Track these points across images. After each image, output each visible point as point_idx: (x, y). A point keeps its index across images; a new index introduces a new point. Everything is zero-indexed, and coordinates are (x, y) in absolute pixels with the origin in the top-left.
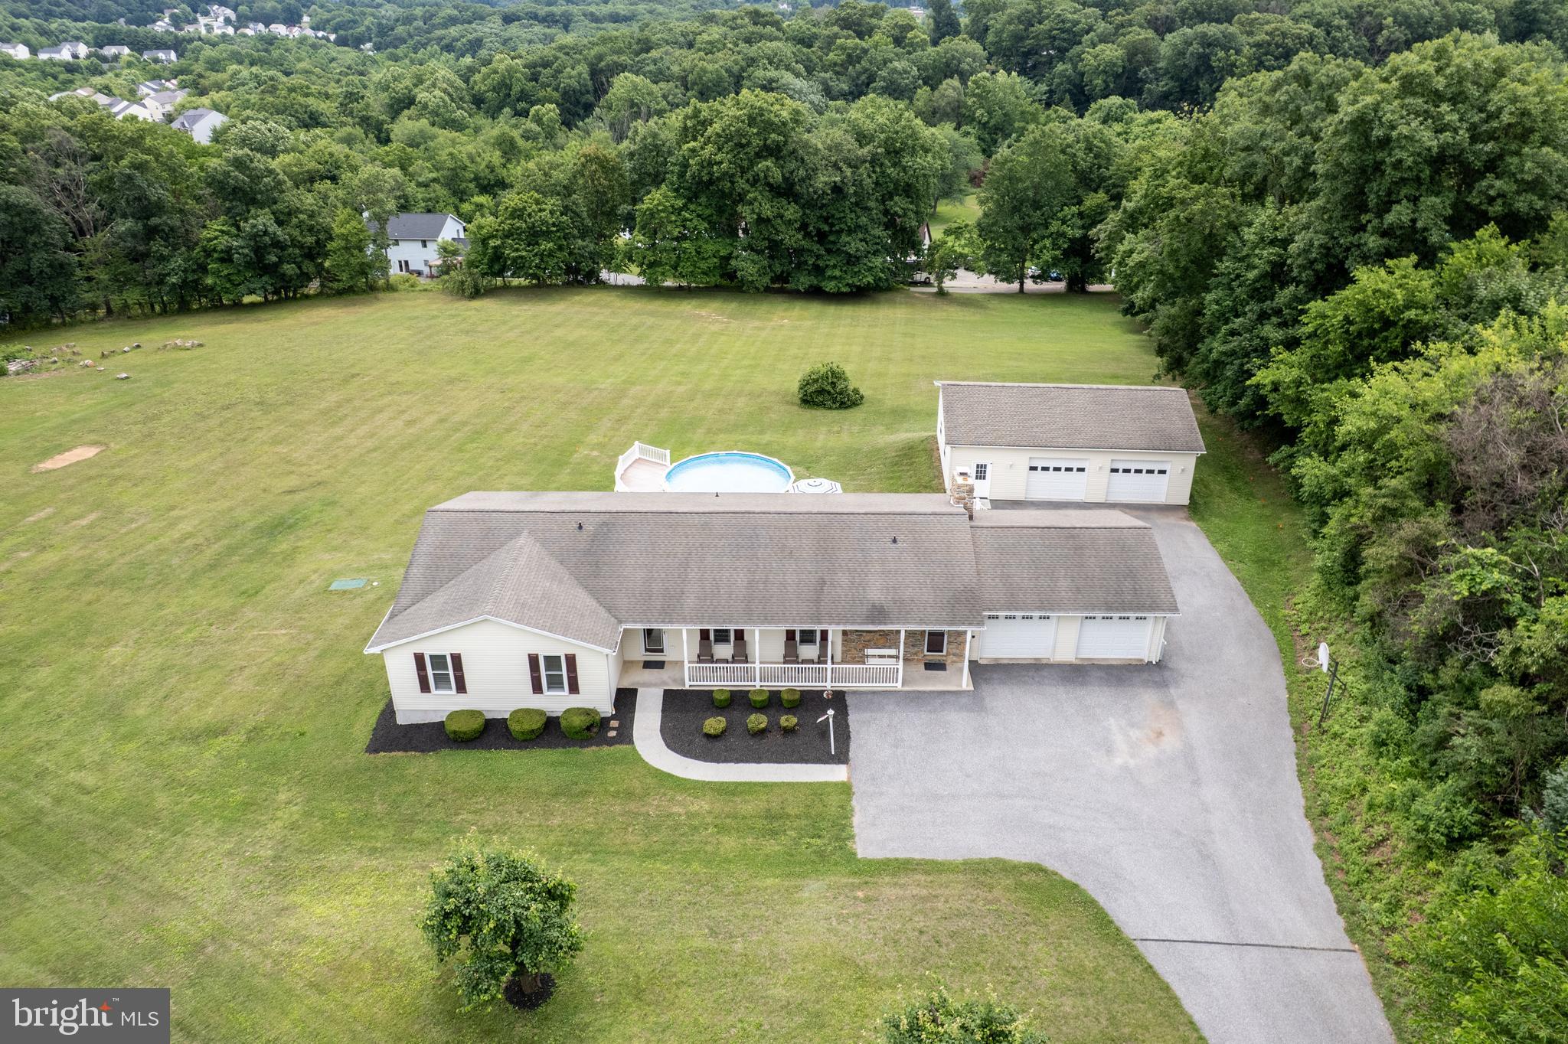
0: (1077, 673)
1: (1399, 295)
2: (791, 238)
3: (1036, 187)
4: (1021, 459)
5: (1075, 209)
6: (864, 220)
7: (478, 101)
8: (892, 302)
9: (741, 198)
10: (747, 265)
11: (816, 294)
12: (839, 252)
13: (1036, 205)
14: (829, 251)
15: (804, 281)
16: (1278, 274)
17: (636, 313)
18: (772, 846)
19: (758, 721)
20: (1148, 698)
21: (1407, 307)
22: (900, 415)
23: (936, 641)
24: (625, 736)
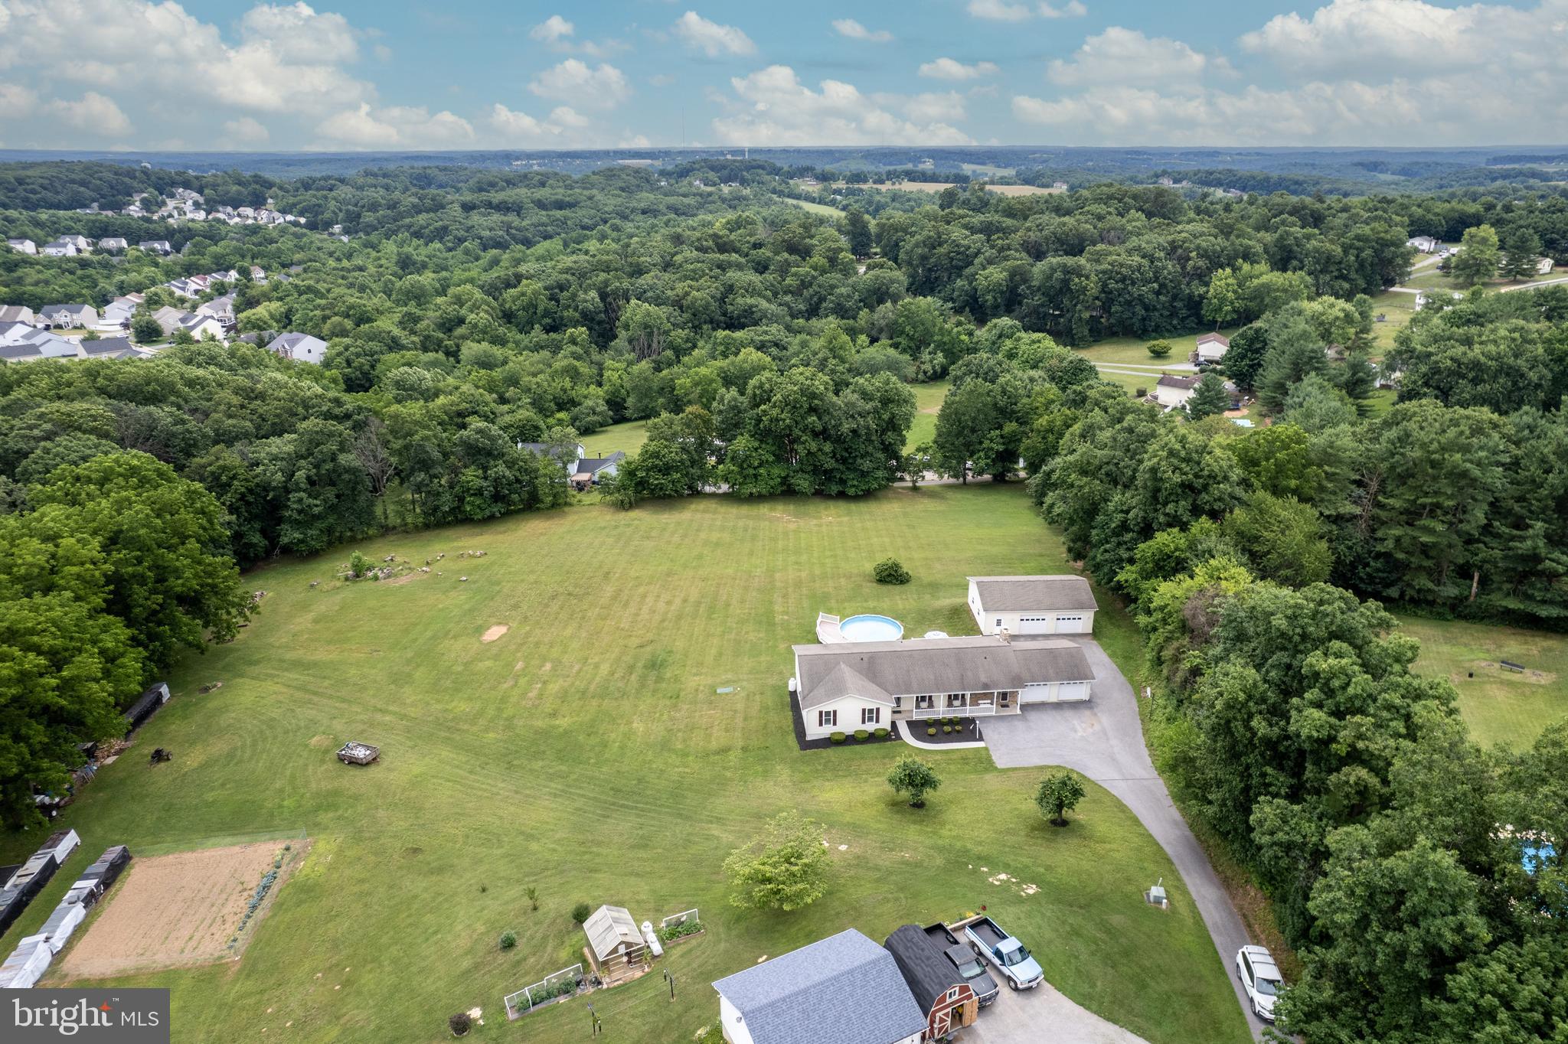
0: (1059, 706)
1: (1172, 546)
2: (830, 464)
3: (974, 419)
4: (1017, 616)
5: (998, 432)
6: (870, 449)
7: (508, 317)
8: (886, 498)
9: (797, 440)
10: (803, 483)
11: (842, 496)
12: (856, 470)
13: (973, 430)
14: (848, 469)
15: (835, 489)
16: (1124, 527)
17: (738, 518)
18: (967, 767)
19: (947, 729)
20: (1087, 713)
21: (1177, 549)
22: (934, 587)
23: (1004, 696)
24: (899, 737)
